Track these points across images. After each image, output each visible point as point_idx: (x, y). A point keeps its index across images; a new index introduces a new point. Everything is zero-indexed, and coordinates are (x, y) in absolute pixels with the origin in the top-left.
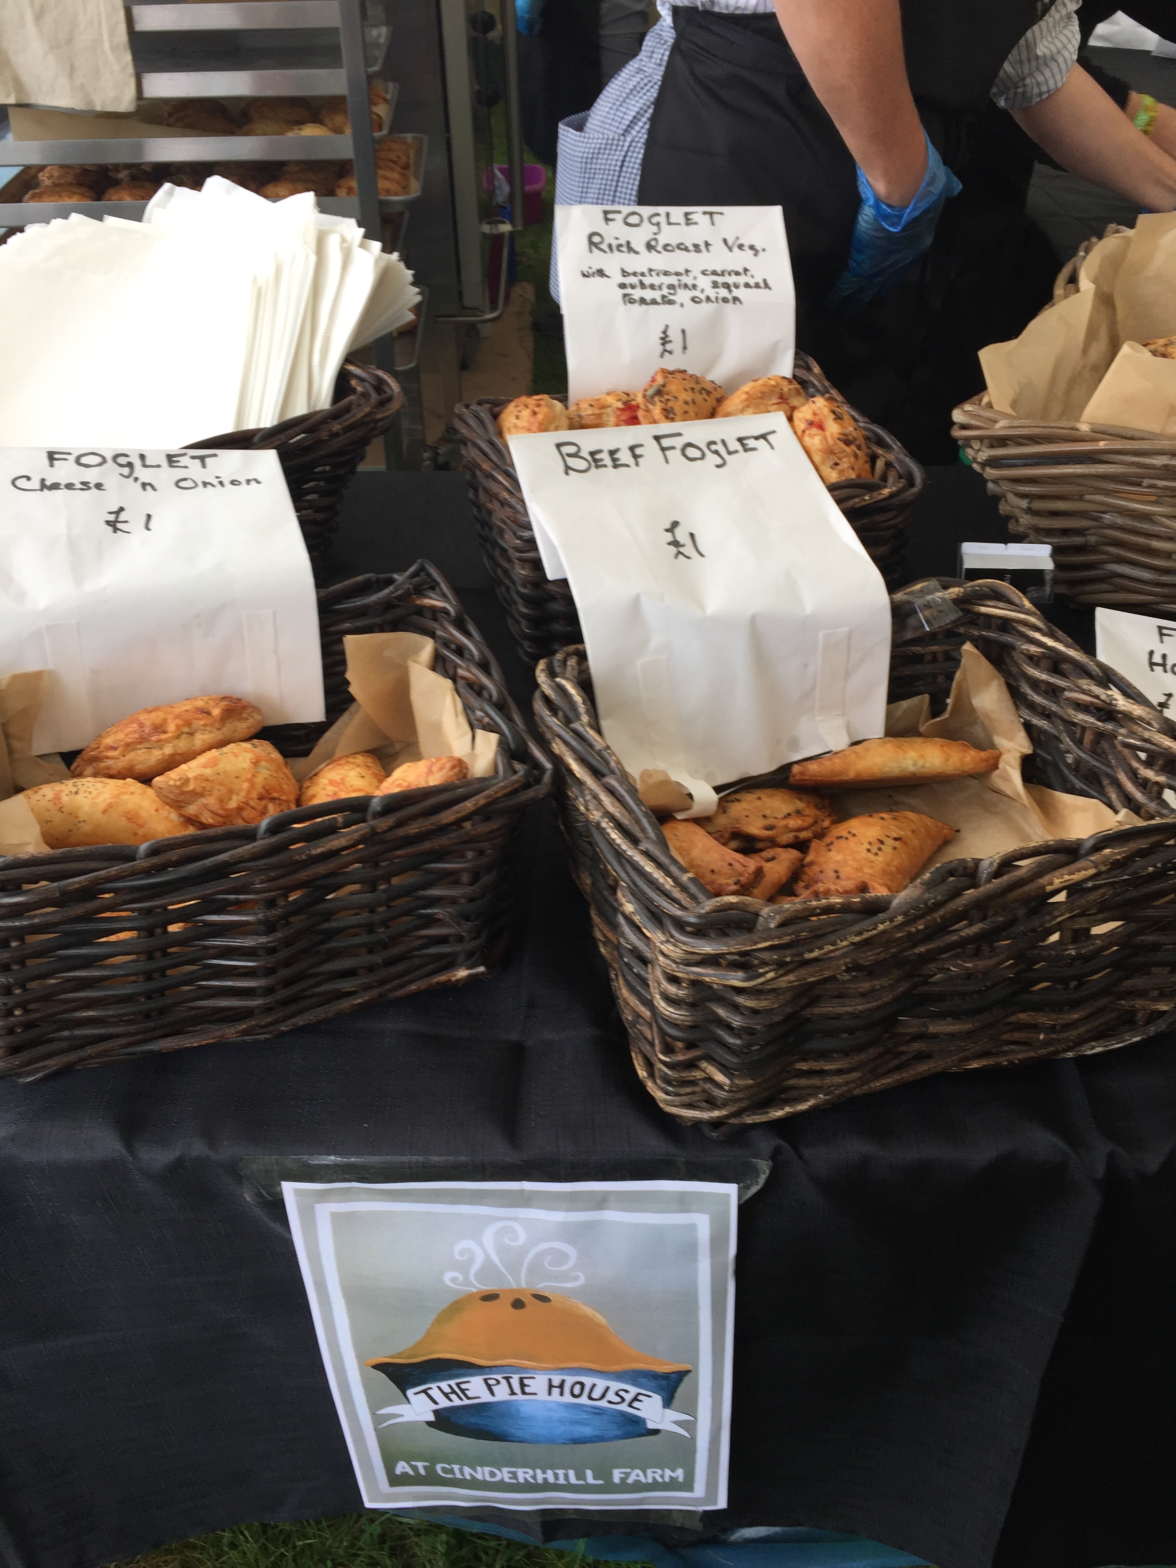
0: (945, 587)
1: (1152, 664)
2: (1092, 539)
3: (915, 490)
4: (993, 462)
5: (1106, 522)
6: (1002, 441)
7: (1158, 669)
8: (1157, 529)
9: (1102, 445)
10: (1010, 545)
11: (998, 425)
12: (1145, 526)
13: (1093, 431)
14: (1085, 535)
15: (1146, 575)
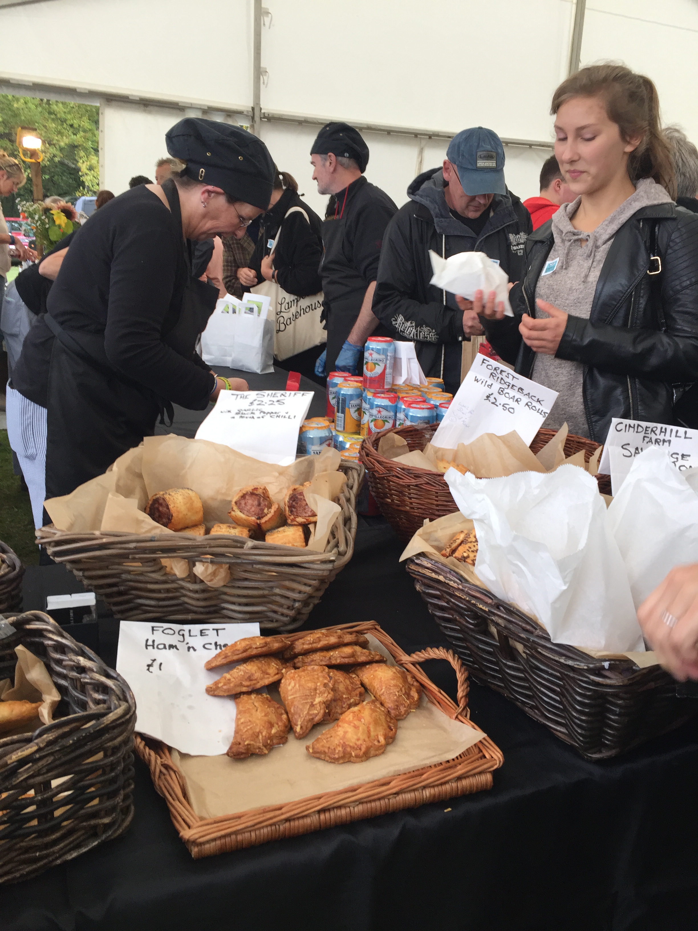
0: (7, 618)
1: (147, 646)
2: (122, 588)
3: (15, 572)
4: (57, 554)
5: (123, 578)
6: (58, 543)
7: (150, 648)
8: (147, 579)
9: (104, 540)
10: (73, 595)
11: (57, 535)
12: (141, 578)
13: (101, 534)
14: (118, 586)
15: (152, 603)
